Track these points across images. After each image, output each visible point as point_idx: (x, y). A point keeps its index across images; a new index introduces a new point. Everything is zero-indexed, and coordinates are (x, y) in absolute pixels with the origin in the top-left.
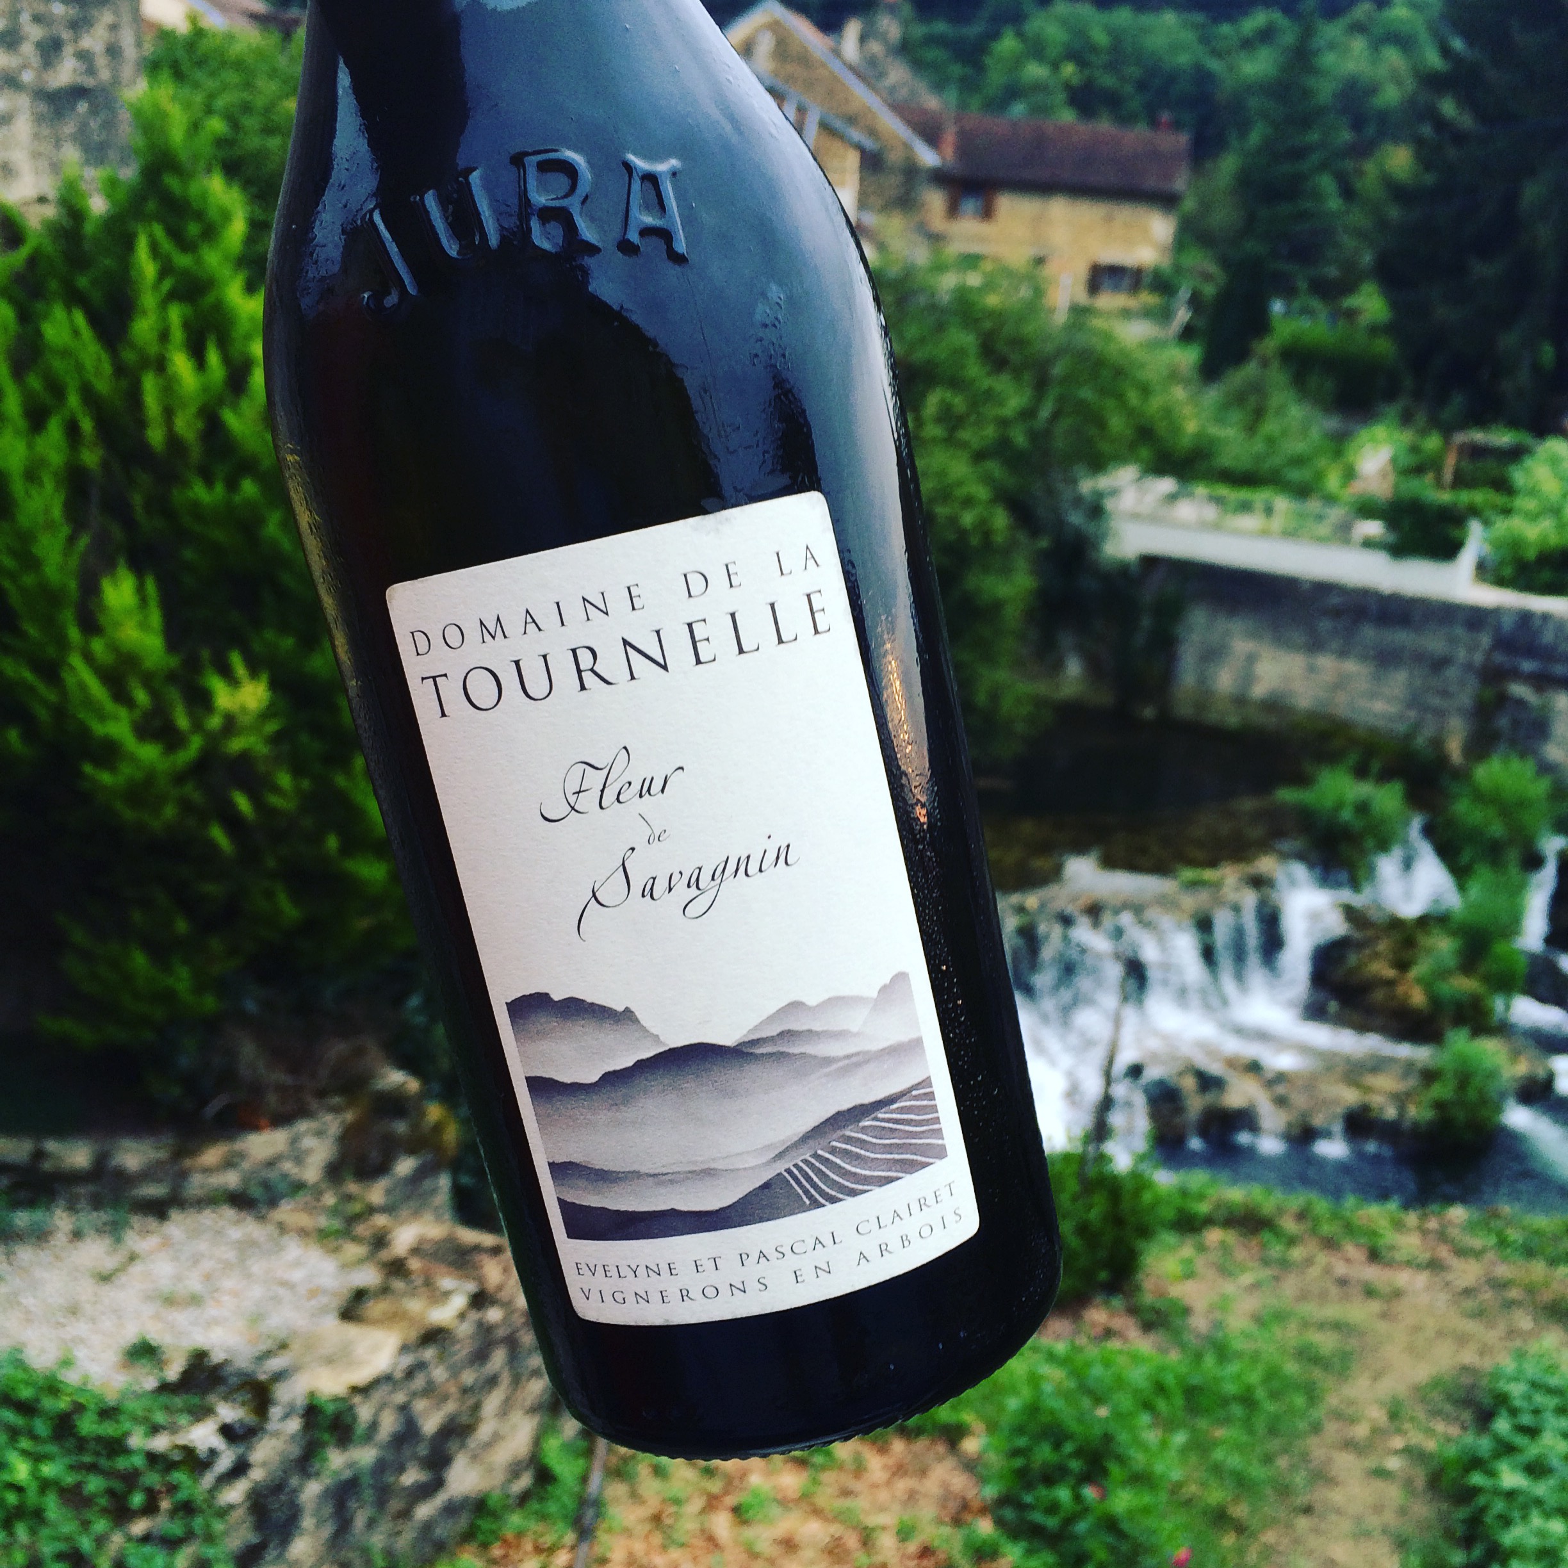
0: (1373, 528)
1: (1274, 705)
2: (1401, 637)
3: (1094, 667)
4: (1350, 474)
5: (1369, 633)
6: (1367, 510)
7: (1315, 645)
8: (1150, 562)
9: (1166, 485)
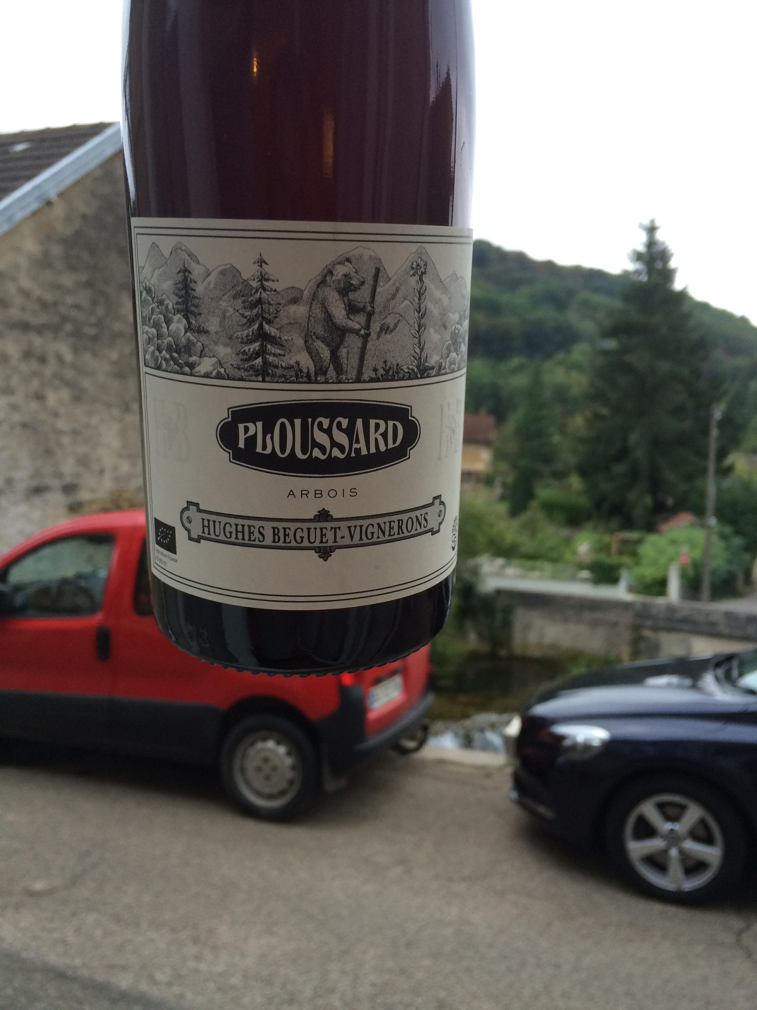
0: (585, 574)
1: (553, 646)
2: (598, 615)
3: (481, 635)
4: (574, 553)
5: (587, 615)
6: (582, 567)
7: (566, 620)
8: (499, 592)
9: (500, 561)
